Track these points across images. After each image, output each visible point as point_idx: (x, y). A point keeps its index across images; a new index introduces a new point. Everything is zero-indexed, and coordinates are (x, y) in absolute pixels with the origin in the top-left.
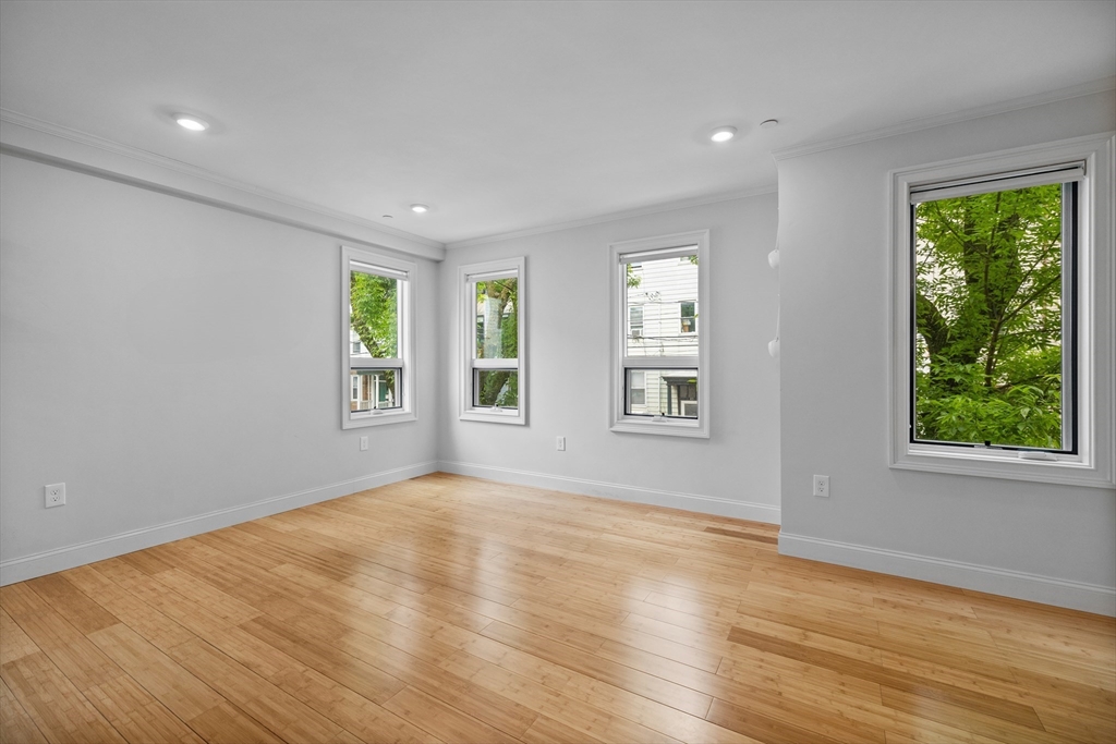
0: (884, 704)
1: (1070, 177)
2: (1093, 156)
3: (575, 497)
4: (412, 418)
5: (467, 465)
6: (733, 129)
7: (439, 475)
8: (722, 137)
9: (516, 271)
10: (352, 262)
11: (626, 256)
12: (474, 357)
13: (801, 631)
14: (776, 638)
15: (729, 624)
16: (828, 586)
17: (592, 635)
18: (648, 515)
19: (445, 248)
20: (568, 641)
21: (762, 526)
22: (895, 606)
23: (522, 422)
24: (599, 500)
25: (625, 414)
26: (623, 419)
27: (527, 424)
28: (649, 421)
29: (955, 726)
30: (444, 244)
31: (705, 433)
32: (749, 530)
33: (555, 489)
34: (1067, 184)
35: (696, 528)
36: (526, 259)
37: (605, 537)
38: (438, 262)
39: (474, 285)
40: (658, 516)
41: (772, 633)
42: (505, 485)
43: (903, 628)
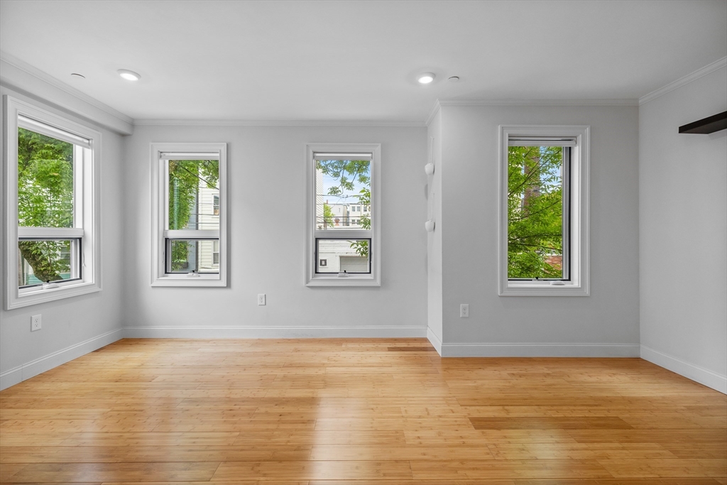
0: (579, 442)
1: (567, 144)
2: (581, 136)
3: (279, 342)
4: (96, 289)
5: (159, 329)
6: (434, 75)
7: (125, 342)
8: (426, 80)
9: (218, 155)
10: (20, 117)
11: (318, 155)
12: (167, 228)
13: (501, 407)
14: (495, 418)
15: (465, 417)
16: (482, 372)
17: (396, 461)
18: (343, 346)
19: (133, 123)
20: (384, 475)
21: (415, 340)
22: (521, 376)
23: (224, 283)
24: (299, 341)
25: (316, 273)
26: (315, 276)
27: (229, 285)
28: (336, 277)
29: (611, 442)
30: (133, 120)
31: (378, 283)
32: (412, 345)
33: (257, 338)
34: (566, 148)
35: (382, 350)
36: (227, 145)
37: (329, 370)
38: (123, 136)
39: (167, 162)
40: (350, 345)
41: (491, 415)
42: (208, 341)
43: (536, 389)
